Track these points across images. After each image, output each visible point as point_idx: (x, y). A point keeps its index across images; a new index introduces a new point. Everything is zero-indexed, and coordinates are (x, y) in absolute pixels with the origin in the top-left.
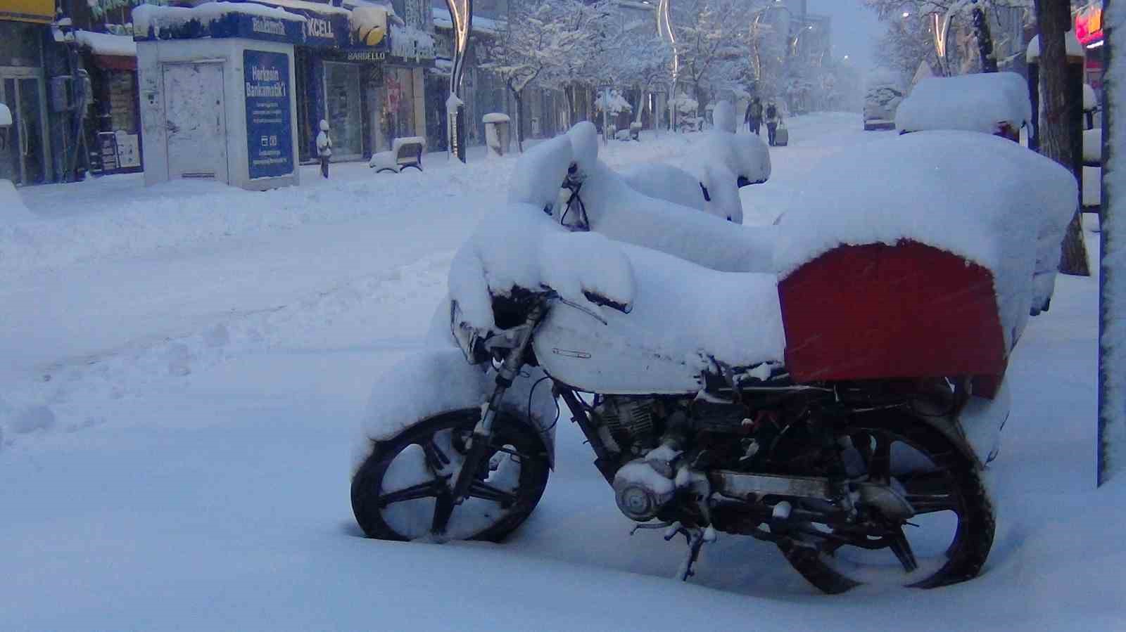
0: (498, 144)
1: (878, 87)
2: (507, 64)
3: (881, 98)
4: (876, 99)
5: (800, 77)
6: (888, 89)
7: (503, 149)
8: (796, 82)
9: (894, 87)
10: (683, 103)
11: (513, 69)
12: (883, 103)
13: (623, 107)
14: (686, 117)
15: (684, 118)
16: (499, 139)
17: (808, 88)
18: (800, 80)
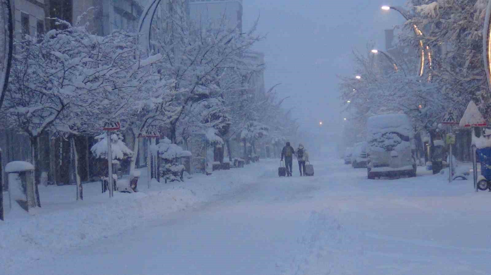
0: (24, 198)
1: (383, 131)
2: (24, 104)
3: (387, 143)
4: (381, 144)
5: (255, 120)
6: (395, 133)
7: (30, 203)
8: (251, 125)
9: (399, 130)
10: (165, 149)
11: (31, 109)
12: (389, 149)
13: (125, 154)
14: (169, 164)
15: (168, 166)
16: (25, 191)
17: (265, 132)
18: (255, 123)
